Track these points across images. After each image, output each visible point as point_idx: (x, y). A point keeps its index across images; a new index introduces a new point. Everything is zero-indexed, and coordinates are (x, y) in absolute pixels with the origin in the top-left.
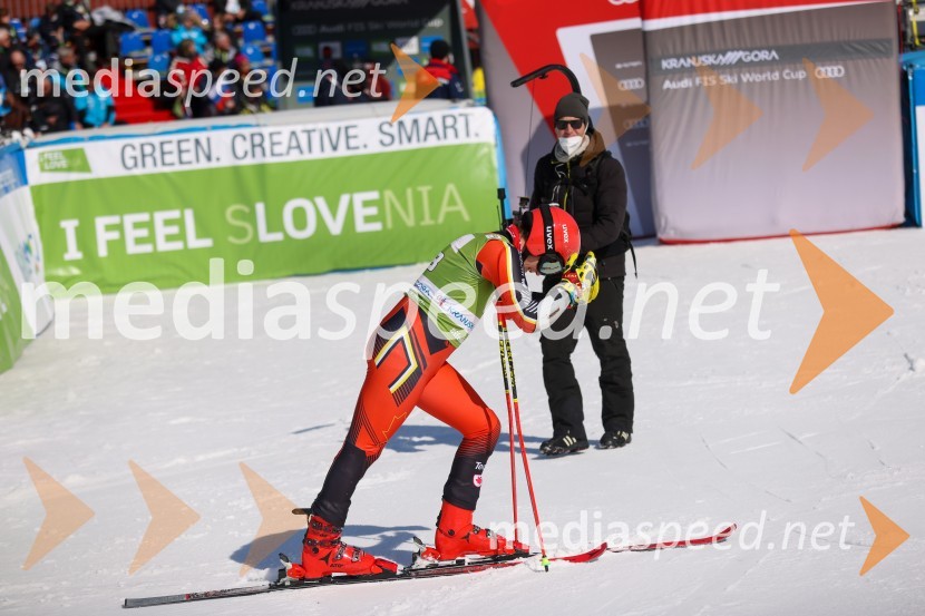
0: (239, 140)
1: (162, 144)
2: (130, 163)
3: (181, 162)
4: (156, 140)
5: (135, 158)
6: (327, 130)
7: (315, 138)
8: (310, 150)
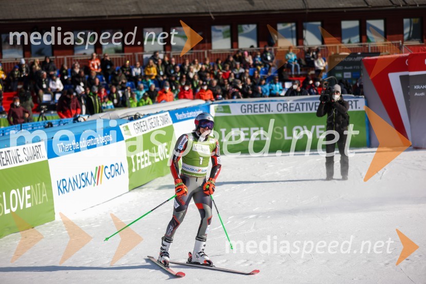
0: (279, 105)
1: (254, 105)
2: (244, 111)
3: (260, 112)
4: (253, 104)
5: (245, 109)
6: (309, 103)
7: (305, 105)
8: (303, 110)
